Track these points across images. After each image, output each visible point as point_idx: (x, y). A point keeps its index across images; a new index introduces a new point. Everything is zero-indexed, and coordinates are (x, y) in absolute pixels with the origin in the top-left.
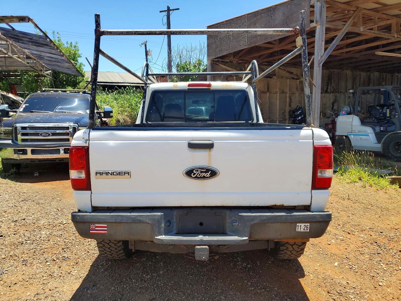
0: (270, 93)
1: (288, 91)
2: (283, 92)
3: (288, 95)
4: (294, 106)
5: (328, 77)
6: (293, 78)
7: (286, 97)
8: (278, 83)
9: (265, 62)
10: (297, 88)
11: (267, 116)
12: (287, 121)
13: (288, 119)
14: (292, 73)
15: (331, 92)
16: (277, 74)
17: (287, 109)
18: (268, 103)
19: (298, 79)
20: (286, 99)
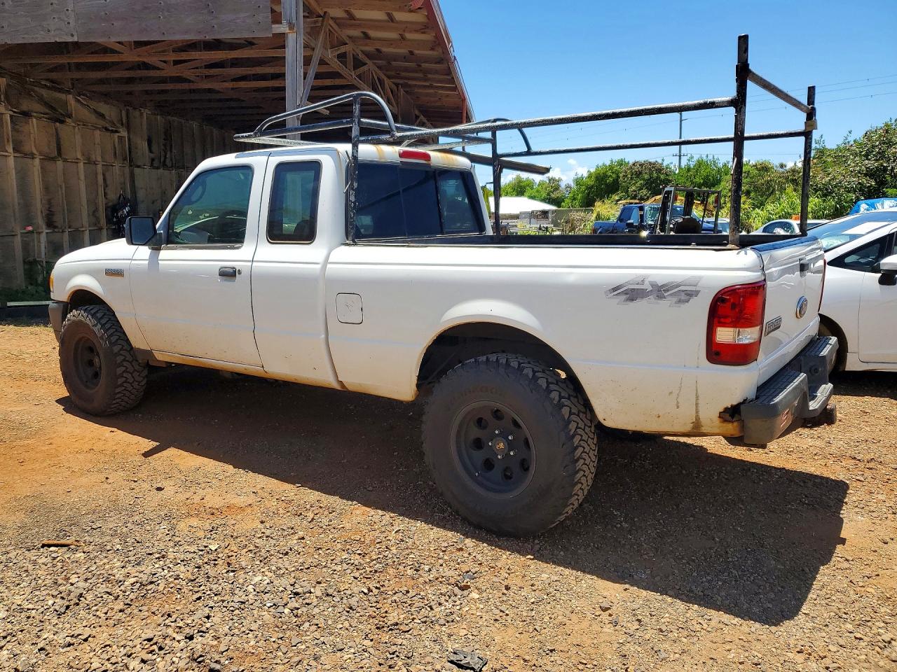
0: (65, 160)
1: (99, 159)
2: (90, 162)
3: (99, 168)
4: (113, 196)
5: (166, 133)
6: (107, 129)
7: (96, 174)
8: (78, 137)
9: (47, 80)
10: (115, 153)
11: (64, 221)
12: (104, 232)
13: (105, 227)
14: (102, 116)
15: (172, 166)
16: (74, 115)
17: (101, 201)
18: (64, 186)
19: (117, 132)
20: (96, 177)
